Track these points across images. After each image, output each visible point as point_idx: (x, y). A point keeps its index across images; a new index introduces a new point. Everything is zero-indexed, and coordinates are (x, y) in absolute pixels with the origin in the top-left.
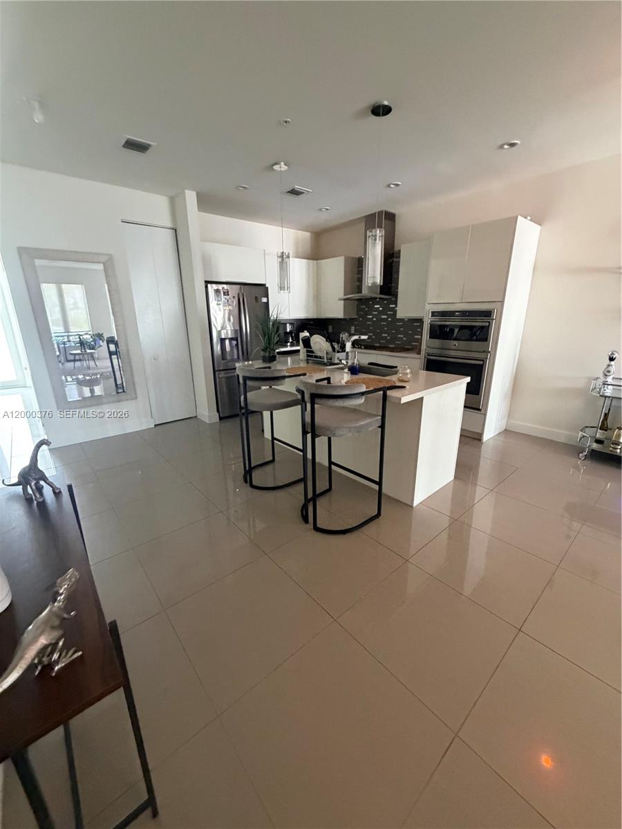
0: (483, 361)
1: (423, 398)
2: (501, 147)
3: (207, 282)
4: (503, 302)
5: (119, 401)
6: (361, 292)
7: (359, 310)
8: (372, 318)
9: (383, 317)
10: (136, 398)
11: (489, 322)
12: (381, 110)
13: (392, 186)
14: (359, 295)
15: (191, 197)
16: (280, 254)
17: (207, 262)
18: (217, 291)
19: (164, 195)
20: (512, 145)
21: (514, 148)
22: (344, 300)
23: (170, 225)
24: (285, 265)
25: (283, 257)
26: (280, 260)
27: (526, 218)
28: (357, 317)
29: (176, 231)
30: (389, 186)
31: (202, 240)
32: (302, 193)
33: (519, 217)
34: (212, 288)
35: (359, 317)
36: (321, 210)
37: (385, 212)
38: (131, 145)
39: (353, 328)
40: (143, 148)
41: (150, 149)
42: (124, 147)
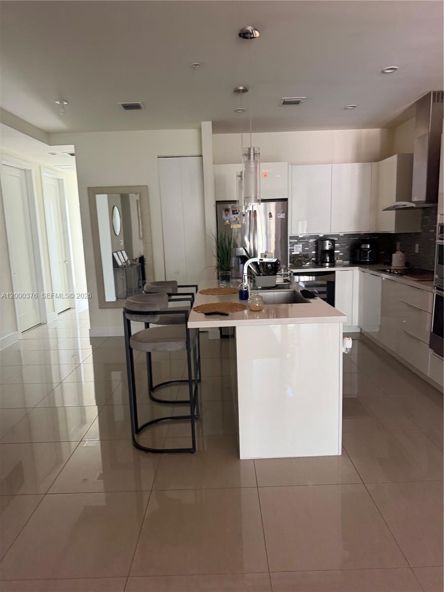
3: (218, 203)
7: (423, 221)
13: (387, 71)
15: (207, 126)
18: (226, 210)
23: (197, 153)
28: (420, 231)
29: (201, 157)
31: (215, 163)
32: (299, 101)
34: (221, 207)
36: (345, 108)
37: (434, 93)
38: (127, 107)
39: (417, 246)
40: (136, 107)
41: (142, 106)
42: (126, 109)
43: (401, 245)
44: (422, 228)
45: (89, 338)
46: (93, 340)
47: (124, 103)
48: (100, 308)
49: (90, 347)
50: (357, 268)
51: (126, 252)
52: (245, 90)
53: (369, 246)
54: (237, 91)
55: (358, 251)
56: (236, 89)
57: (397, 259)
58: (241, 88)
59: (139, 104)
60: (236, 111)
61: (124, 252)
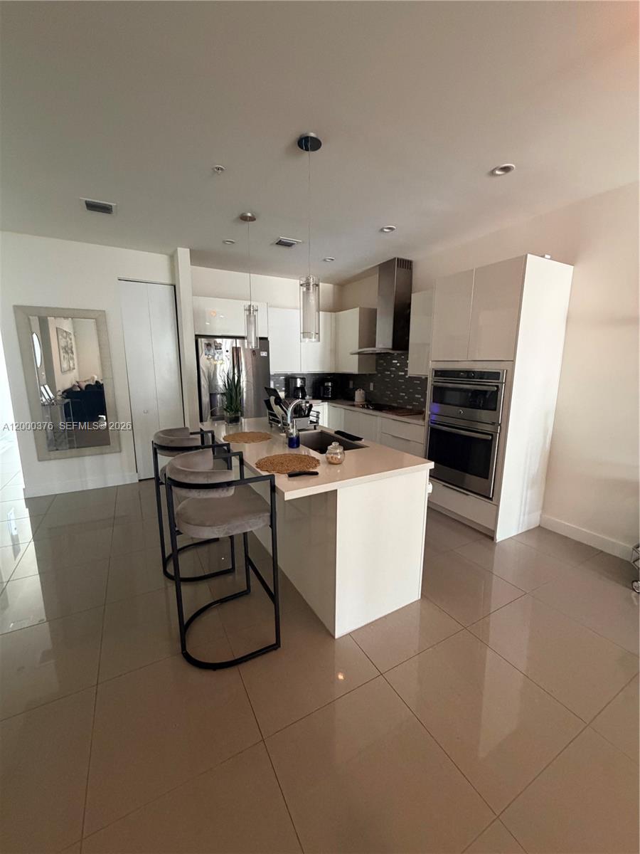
0: (492, 435)
1: (336, 490)
2: (492, 173)
3: (197, 337)
4: (513, 361)
5: (102, 454)
6: (374, 346)
7: (378, 365)
8: (390, 375)
9: (400, 373)
10: (120, 451)
11: (497, 386)
12: (308, 144)
13: (385, 230)
14: (373, 349)
15: (184, 254)
16: (247, 307)
17: (198, 316)
18: (208, 345)
19: (161, 253)
20: (506, 169)
21: (510, 173)
22: (359, 353)
23: (168, 281)
24: (252, 319)
25: (250, 310)
26: (248, 313)
27: (543, 257)
28: (376, 372)
29: (175, 287)
30: (382, 230)
31: (194, 294)
32: (293, 244)
33: (529, 255)
34: (202, 342)
35: (379, 373)
36: (325, 260)
37: (398, 259)
38: (92, 206)
39: (372, 384)
40: (106, 209)
41: (113, 210)
42: (88, 209)
43: (354, 384)
44: (377, 370)
45: (24, 501)
46: (30, 502)
47: (88, 200)
48: (39, 460)
49: (27, 511)
50: (326, 403)
51: (49, 387)
52: (252, 219)
53: (330, 385)
54: (244, 218)
55: (322, 388)
56: (242, 215)
57: (359, 395)
58: (249, 215)
59: (111, 206)
60: (224, 242)
61: (46, 386)
